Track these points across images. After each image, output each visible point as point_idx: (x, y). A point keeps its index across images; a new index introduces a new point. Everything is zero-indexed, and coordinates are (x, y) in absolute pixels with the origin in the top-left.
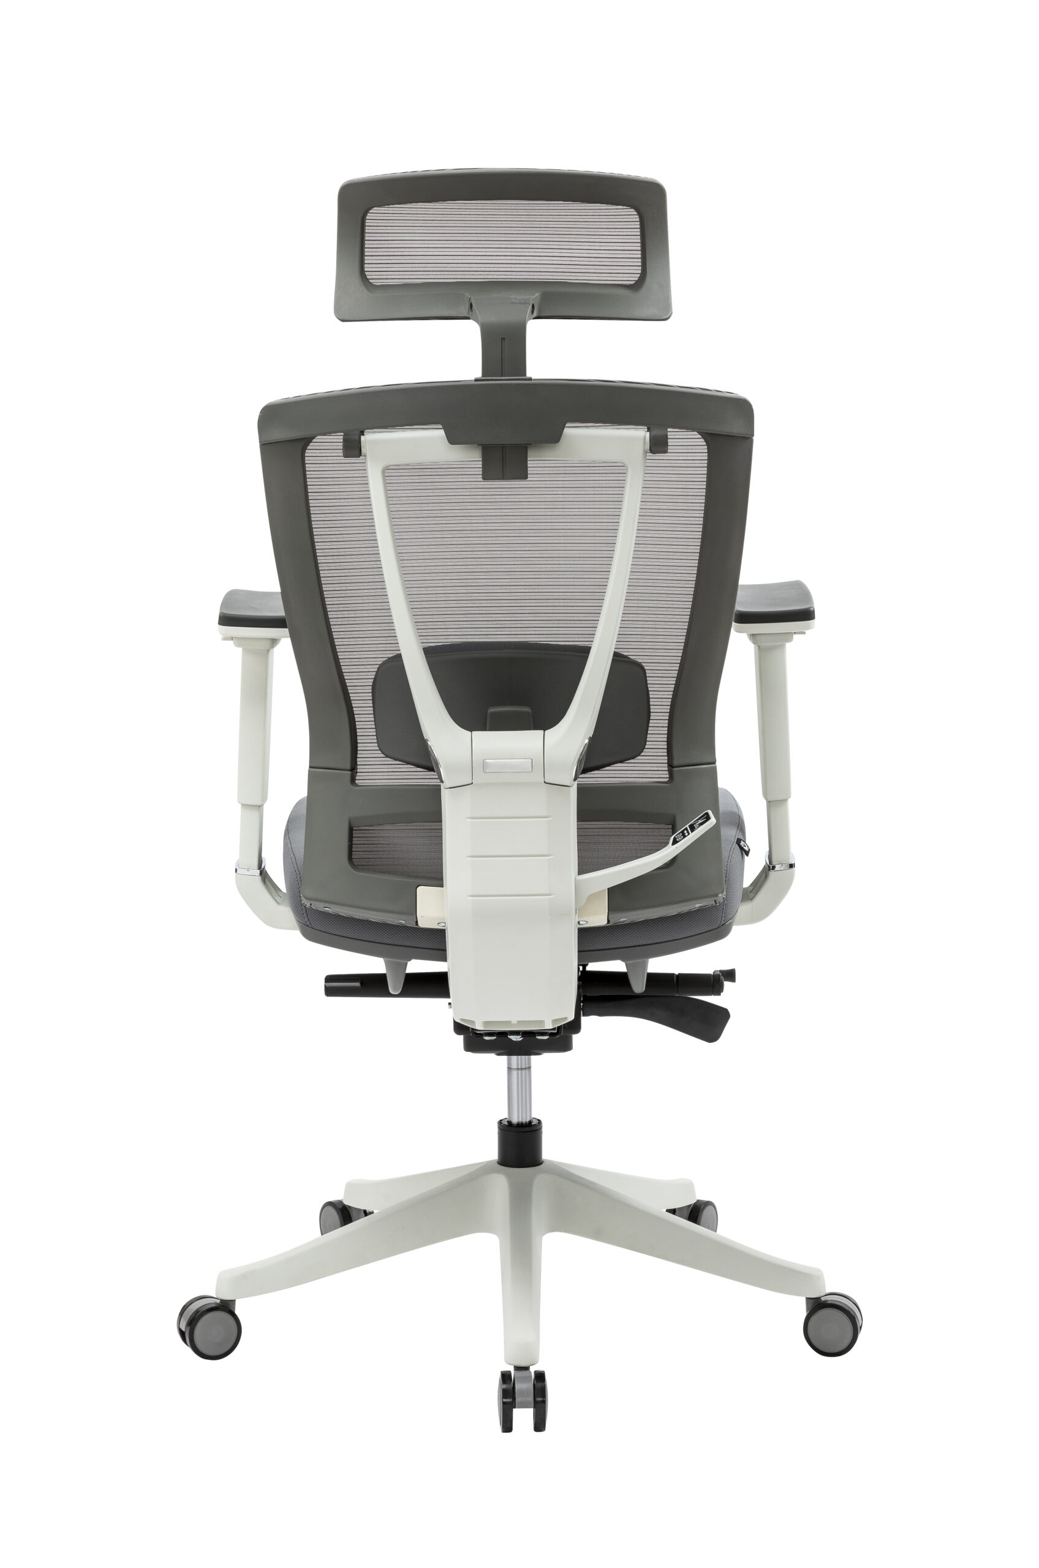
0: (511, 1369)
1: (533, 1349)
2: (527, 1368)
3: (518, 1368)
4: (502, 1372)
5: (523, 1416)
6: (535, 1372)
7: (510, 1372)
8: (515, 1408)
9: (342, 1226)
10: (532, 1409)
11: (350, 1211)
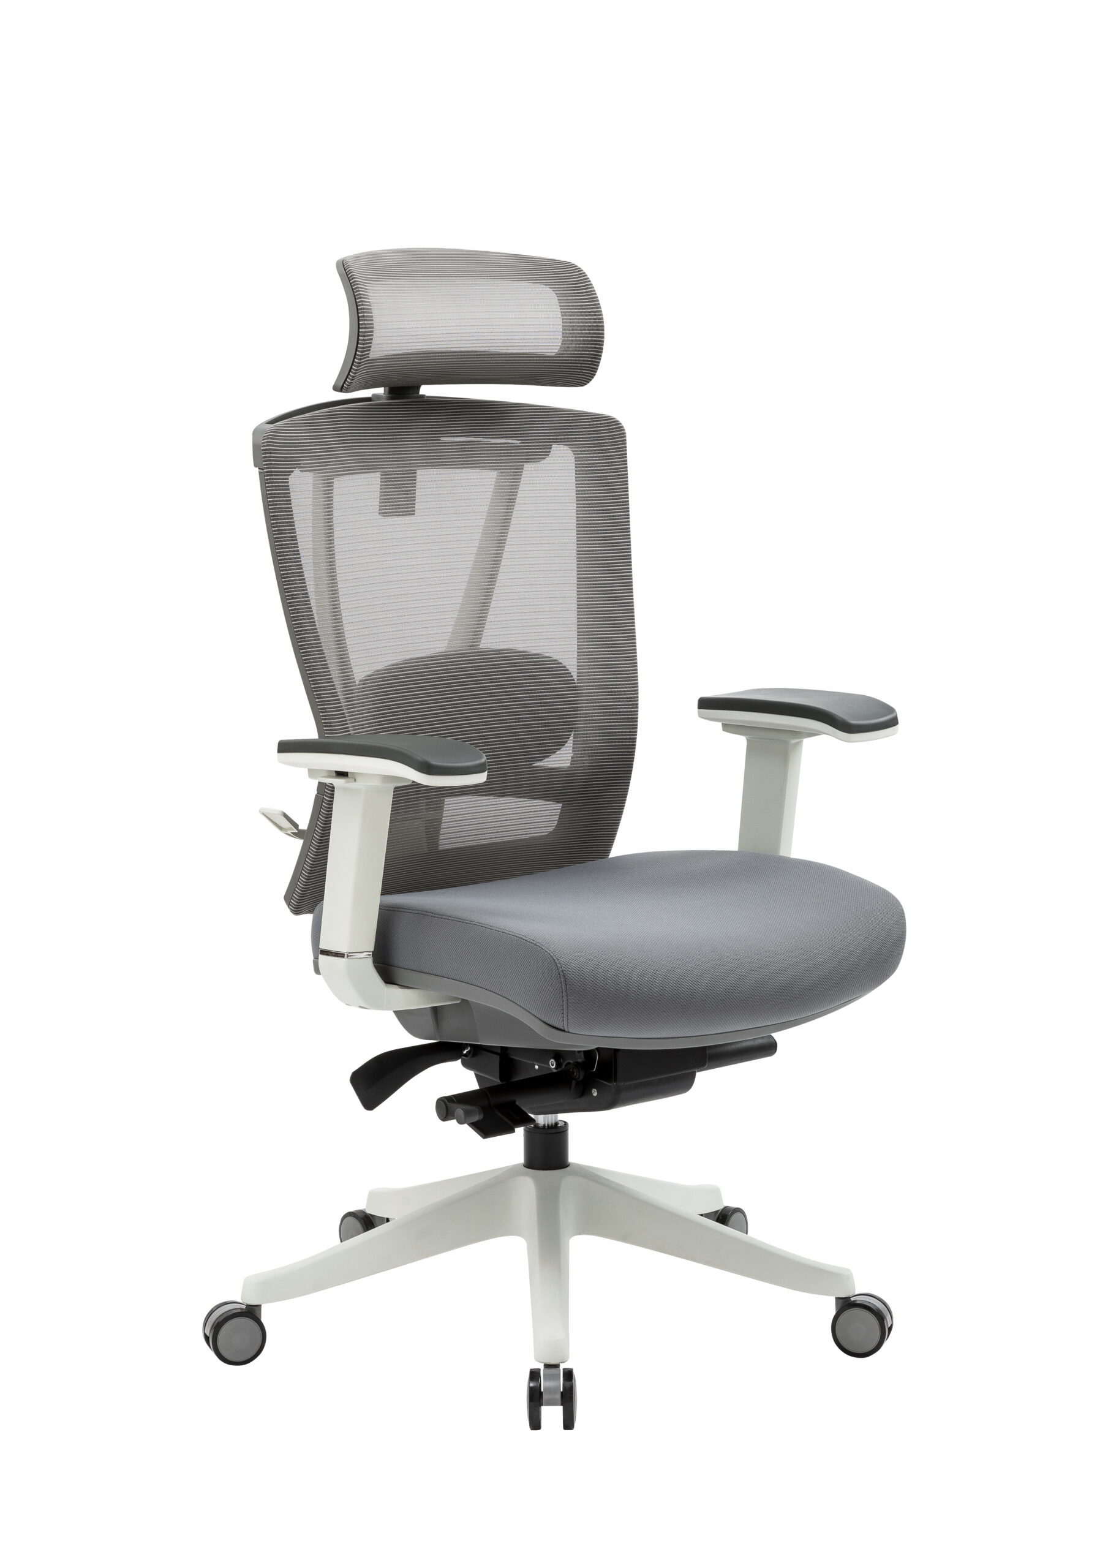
0: (541, 1366)
1: (563, 1347)
2: (557, 1366)
3: (547, 1366)
4: (531, 1370)
5: (552, 1414)
6: (564, 1369)
7: (540, 1370)
8: (542, 1405)
9: (364, 1232)
10: (561, 1407)
11: (370, 1218)
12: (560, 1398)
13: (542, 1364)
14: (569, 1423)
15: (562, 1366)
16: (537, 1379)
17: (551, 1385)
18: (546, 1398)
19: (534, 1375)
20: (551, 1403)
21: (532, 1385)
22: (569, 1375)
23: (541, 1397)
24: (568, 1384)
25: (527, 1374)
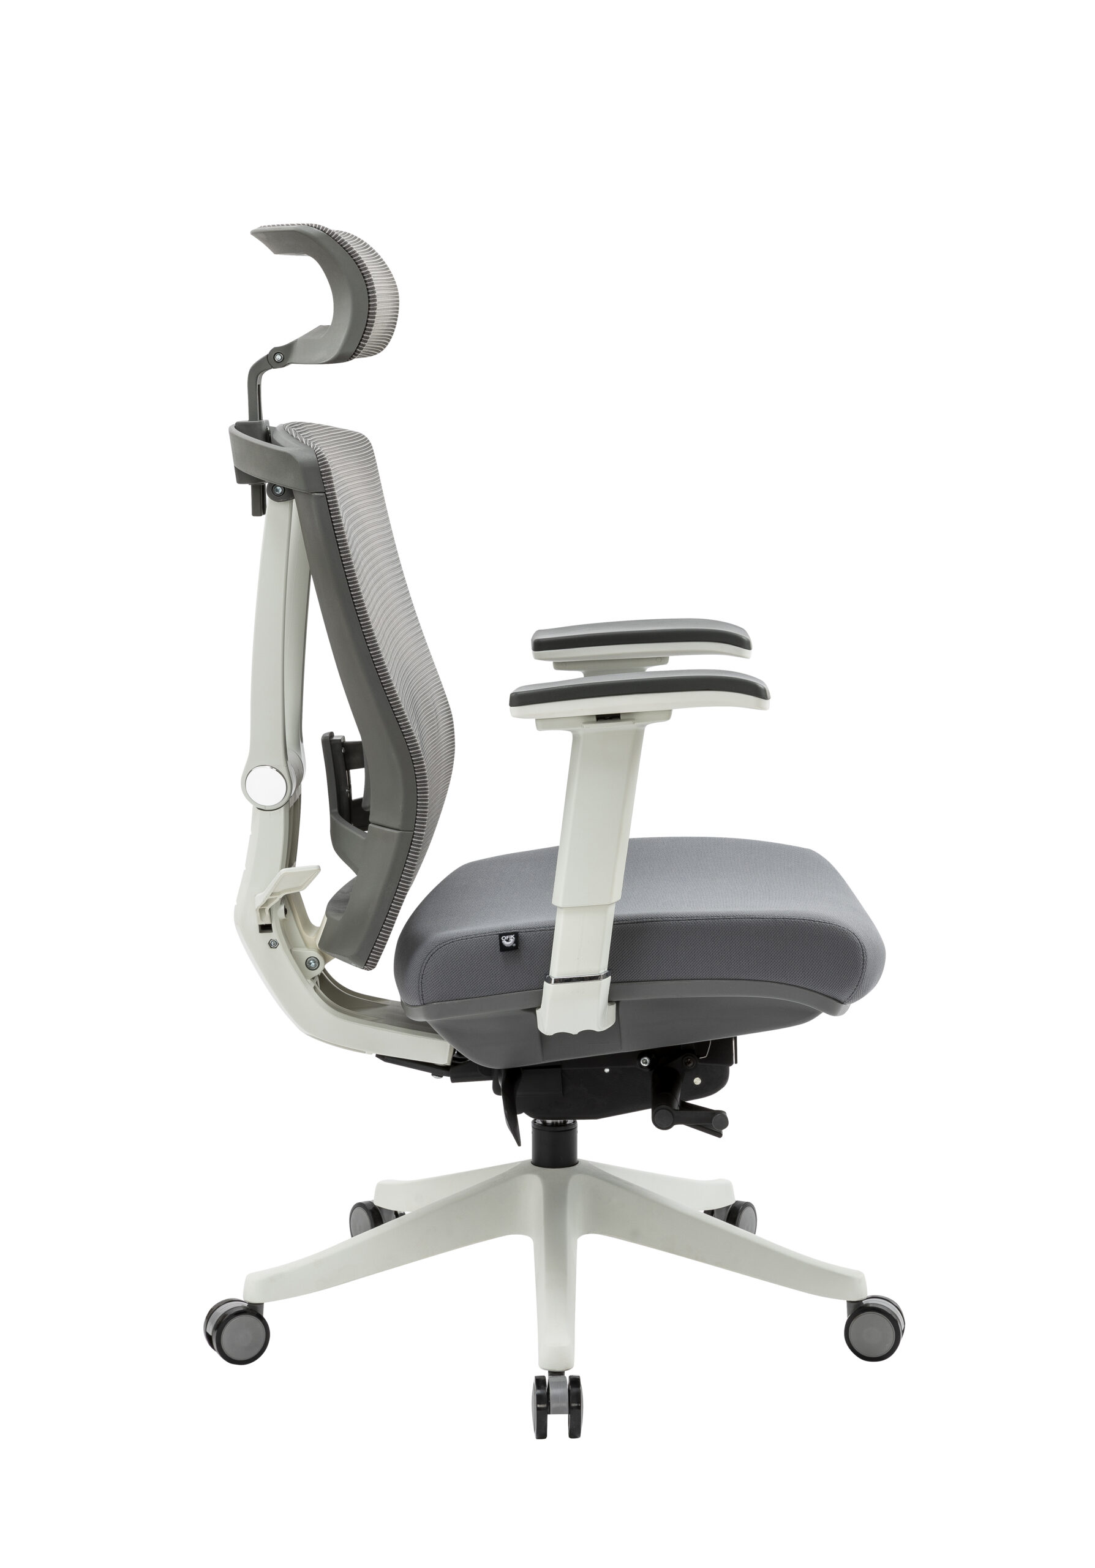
0: (546, 1374)
1: (568, 1354)
2: (561, 1373)
3: (552, 1373)
6: (570, 1377)
7: (544, 1377)
8: (550, 1414)
9: (372, 1227)
10: (567, 1415)
11: (381, 1212)
12: (566, 1404)
13: (547, 1372)
14: (575, 1431)
15: (567, 1374)
16: (542, 1387)
17: (559, 1392)
18: (553, 1405)
19: (540, 1382)
20: (559, 1411)
21: (539, 1392)
22: (575, 1382)
23: (549, 1404)
24: (574, 1390)
25: (533, 1381)
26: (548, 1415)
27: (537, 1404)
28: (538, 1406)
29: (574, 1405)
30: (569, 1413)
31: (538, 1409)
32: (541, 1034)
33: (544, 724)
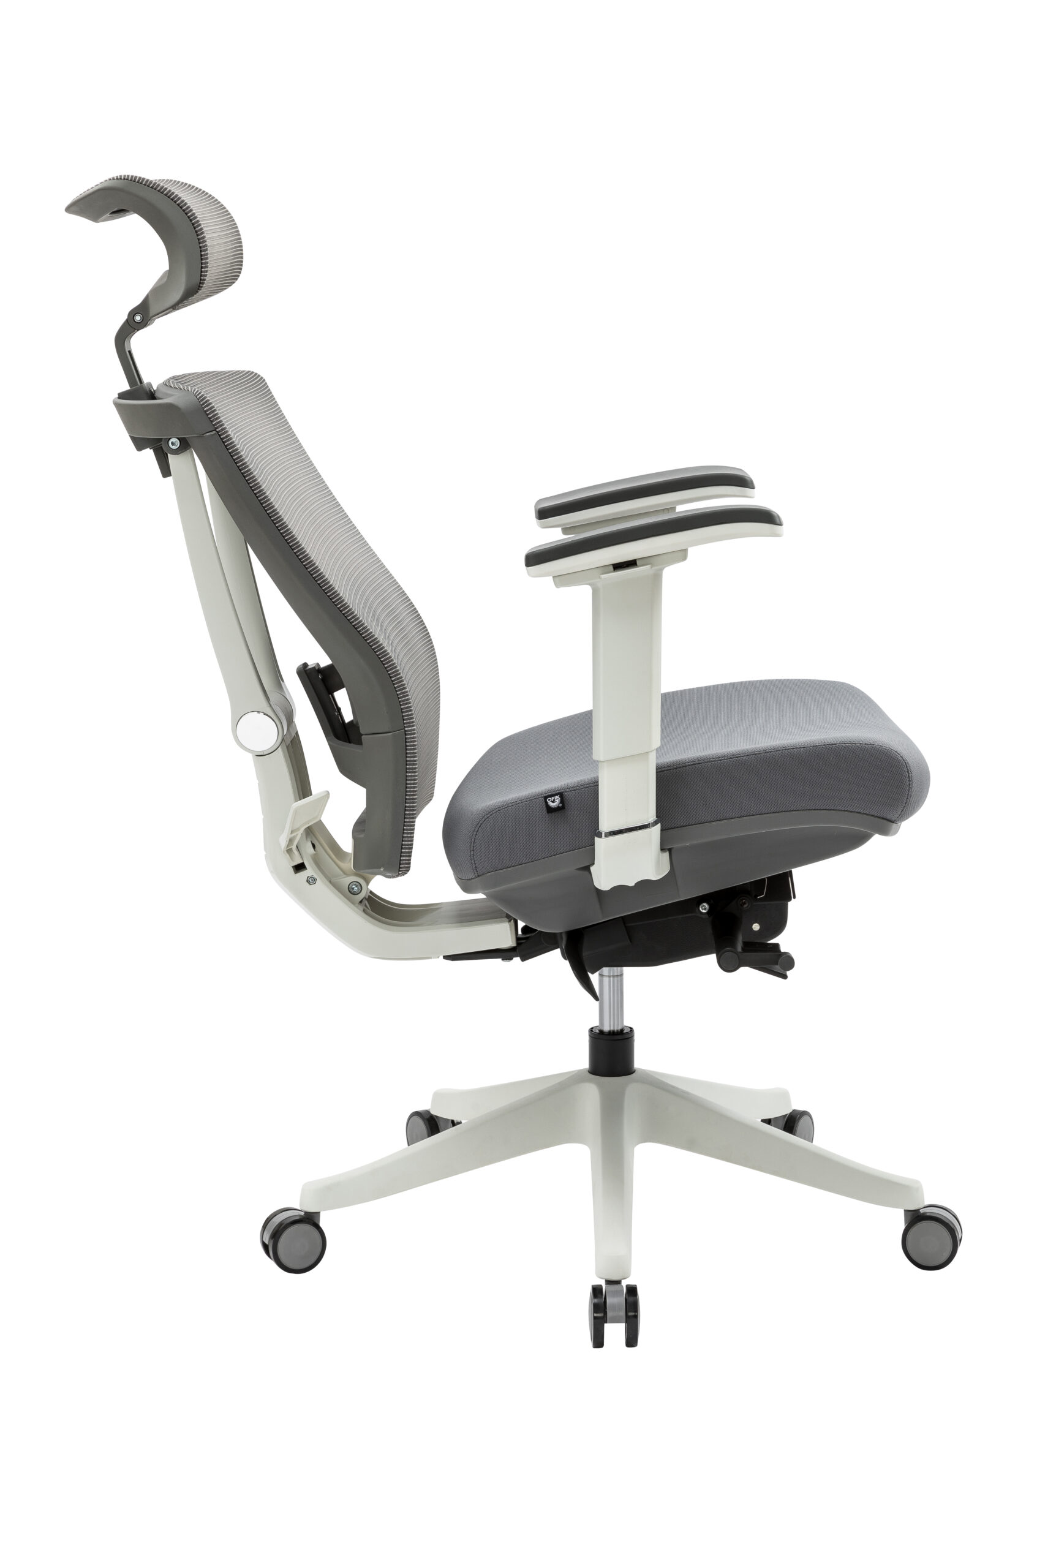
0: (602, 1283)
1: (625, 1263)
2: (618, 1282)
3: (609, 1282)
4: (592, 1286)
5: (615, 1331)
6: (627, 1286)
7: (601, 1286)
8: (606, 1323)
9: (429, 1136)
10: (624, 1324)
11: (437, 1120)
12: (623, 1313)
13: (604, 1281)
14: (632, 1340)
15: (624, 1283)
16: (599, 1295)
17: (616, 1301)
18: (610, 1314)
19: (597, 1291)
20: (616, 1320)
21: (596, 1301)
22: (632, 1291)
23: (605, 1313)
24: (631, 1299)
25: (589, 1290)
26: (605, 1324)
27: (595, 1312)
28: (595, 1315)
29: (631, 1314)
30: (626, 1322)
31: (595, 1318)
32: (598, 891)
33: (561, 580)
